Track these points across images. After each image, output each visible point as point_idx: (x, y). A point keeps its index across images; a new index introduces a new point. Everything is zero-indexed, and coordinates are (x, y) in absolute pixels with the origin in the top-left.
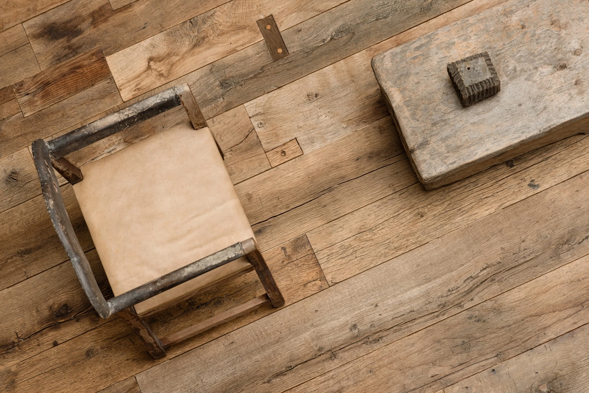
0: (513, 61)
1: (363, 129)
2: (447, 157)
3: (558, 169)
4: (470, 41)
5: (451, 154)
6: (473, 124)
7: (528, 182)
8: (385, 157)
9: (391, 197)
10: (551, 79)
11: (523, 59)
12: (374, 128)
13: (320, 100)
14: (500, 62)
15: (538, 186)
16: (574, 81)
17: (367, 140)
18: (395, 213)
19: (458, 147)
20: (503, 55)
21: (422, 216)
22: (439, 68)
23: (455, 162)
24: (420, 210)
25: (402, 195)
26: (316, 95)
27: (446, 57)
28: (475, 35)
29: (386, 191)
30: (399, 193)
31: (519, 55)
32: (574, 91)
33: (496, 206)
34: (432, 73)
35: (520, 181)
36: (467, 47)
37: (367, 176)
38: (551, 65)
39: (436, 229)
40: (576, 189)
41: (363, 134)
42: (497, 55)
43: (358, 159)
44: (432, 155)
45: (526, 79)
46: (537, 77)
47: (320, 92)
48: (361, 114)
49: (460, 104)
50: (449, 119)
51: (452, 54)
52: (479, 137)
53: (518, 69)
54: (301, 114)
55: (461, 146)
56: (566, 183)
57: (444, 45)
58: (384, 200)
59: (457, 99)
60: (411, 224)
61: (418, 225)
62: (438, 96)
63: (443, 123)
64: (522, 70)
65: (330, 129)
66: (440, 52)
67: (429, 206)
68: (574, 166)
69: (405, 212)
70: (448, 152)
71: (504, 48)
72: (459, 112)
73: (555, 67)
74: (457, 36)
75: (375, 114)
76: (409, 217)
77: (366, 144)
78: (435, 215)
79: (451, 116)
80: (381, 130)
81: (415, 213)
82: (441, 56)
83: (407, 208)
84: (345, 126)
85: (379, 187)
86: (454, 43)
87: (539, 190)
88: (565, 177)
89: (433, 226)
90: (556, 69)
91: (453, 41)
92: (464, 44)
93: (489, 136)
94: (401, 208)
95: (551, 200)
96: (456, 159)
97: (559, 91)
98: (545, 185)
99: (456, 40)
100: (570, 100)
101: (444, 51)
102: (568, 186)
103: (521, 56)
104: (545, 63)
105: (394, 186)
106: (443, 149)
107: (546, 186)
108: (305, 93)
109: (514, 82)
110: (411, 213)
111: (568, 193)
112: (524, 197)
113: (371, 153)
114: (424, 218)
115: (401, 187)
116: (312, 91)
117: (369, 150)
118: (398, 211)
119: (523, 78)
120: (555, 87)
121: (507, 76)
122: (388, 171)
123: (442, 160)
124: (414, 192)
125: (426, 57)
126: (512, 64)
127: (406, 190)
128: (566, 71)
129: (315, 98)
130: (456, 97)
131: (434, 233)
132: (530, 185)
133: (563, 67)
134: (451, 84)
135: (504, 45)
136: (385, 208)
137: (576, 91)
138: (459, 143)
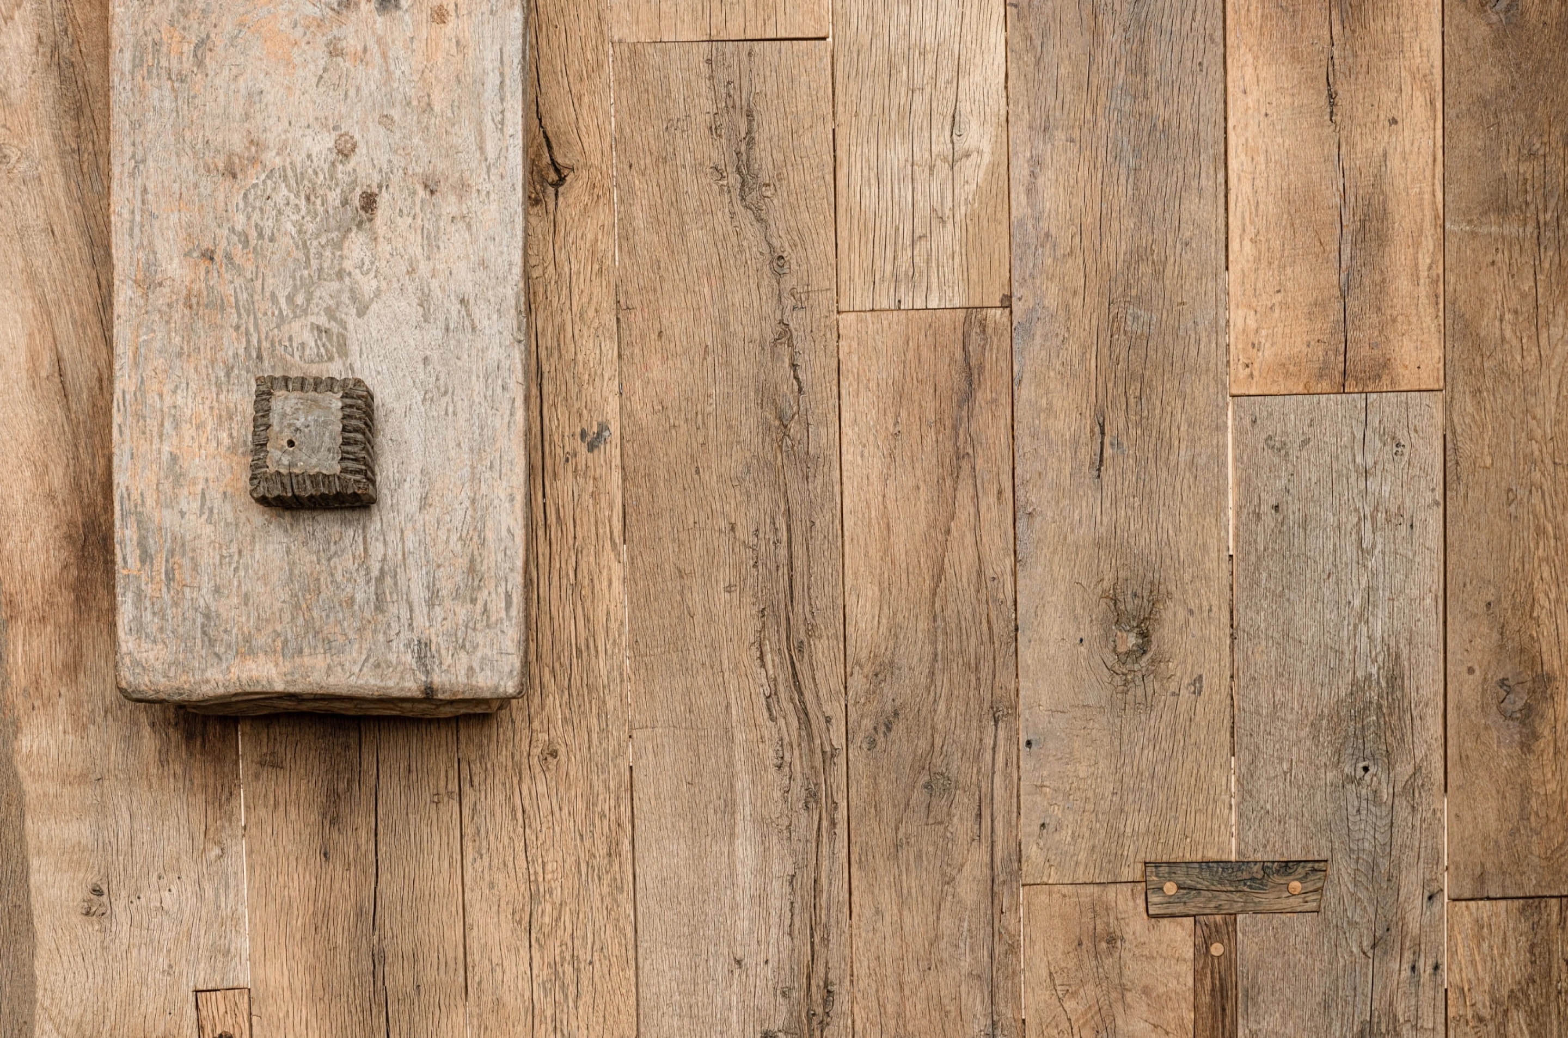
0: (296, 325)
1: (247, 807)
2: (485, 610)
3: (580, 357)
4: (188, 412)
5: (483, 596)
6: (424, 503)
7: (582, 448)
8: (350, 782)
9: (466, 812)
10: (389, 248)
11: (300, 299)
12: (257, 776)
13: (114, 886)
14: (282, 359)
15: (603, 427)
16: (421, 193)
17: (282, 808)
18: (515, 818)
19: (472, 569)
20: (265, 344)
21: (554, 754)
22: (227, 525)
23: (508, 596)
24: (536, 751)
25: (476, 780)
26: (98, 892)
27: (203, 494)
28: (174, 392)
29: (446, 818)
30: (466, 787)
31: (283, 301)
32: (450, 205)
33: (608, 554)
34: (234, 549)
35: (570, 468)
36: (200, 426)
37: (382, 849)
38: (350, 230)
39: (604, 732)
40: (654, 336)
41: (262, 812)
42: (260, 357)
43: (325, 855)
44: (463, 647)
45: (361, 314)
46: (368, 285)
47: (93, 878)
48: (201, 797)
49: (356, 515)
50: (384, 559)
51: (201, 474)
52: (467, 503)
53: (323, 321)
54: (135, 952)
55: (472, 561)
56: (626, 352)
57: (167, 486)
58: (469, 831)
59: (338, 515)
60: (562, 789)
61: (572, 773)
62: (306, 559)
63: (389, 581)
64: (331, 314)
65: (209, 894)
66: (184, 506)
67: (536, 725)
68: (591, 313)
69: (525, 792)
70: (474, 601)
71: (247, 333)
72: (375, 526)
73: (360, 225)
74: (156, 440)
75: (219, 759)
76: (542, 788)
77: (293, 816)
78: (565, 720)
79: (377, 550)
80: (271, 763)
81: (538, 769)
82: (196, 505)
83: (516, 781)
84: (216, 851)
85: (426, 830)
86: (174, 458)
87: (615, 428)
88: (610, 349)
89: (595, 736)
90: (367, 225)
91: (165, 457)
92: (188, 431)
93: (475, 478)
94: (510, 798)
95: (654, 412)
96: (501, 590)
97: (431, 241)
98: (609, 409)
99: (166, 448)
100: (469, 226)
101: (185, 491)
102: (637, 350)
103: (290, 299)
104: (338, 245)
105: (442, 791)
106: (462, 612)
107: (613, 405)
108: (77, 919)
109: (354, 348)
110: (533, 778)
111: (655, 362)
112: (617, 476)
113: (324, 815)
114: (562, 750)
115: (453, 774)
116: (79, 897)
117: (314, 817)
118: (514, 810)
119: (352, 321)
120: (416, 250)
121: (331, 359)
122: (392, 791)
123: (488, 626)
124: (481, 746)
125: (179, 546)
126: (301, 332)
127: (464, 765)
128: (384, 199)
129: (105, 898)
130: (330, 516)
131: (614, 743)
132: (591, 447)
133: (369, 202)
134: (287, 514)
135: (237, 328)
136: (492, 838)
137: (453, 199)
138: (463, 562)
